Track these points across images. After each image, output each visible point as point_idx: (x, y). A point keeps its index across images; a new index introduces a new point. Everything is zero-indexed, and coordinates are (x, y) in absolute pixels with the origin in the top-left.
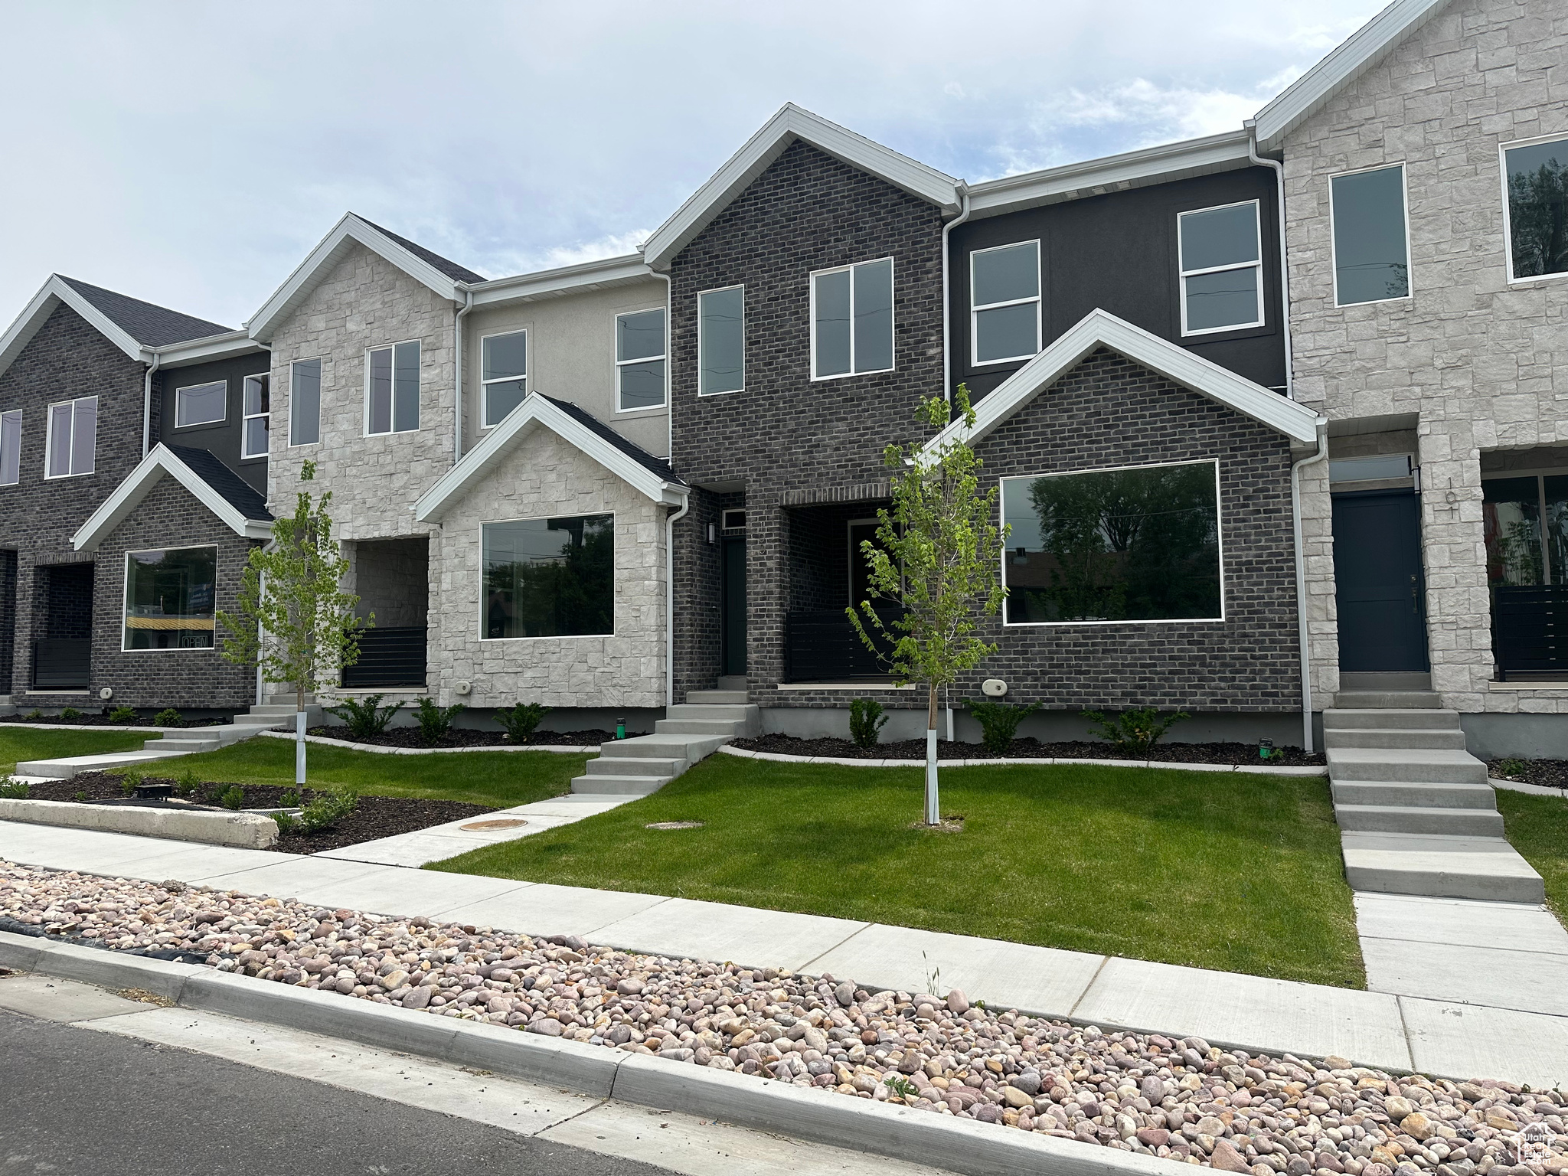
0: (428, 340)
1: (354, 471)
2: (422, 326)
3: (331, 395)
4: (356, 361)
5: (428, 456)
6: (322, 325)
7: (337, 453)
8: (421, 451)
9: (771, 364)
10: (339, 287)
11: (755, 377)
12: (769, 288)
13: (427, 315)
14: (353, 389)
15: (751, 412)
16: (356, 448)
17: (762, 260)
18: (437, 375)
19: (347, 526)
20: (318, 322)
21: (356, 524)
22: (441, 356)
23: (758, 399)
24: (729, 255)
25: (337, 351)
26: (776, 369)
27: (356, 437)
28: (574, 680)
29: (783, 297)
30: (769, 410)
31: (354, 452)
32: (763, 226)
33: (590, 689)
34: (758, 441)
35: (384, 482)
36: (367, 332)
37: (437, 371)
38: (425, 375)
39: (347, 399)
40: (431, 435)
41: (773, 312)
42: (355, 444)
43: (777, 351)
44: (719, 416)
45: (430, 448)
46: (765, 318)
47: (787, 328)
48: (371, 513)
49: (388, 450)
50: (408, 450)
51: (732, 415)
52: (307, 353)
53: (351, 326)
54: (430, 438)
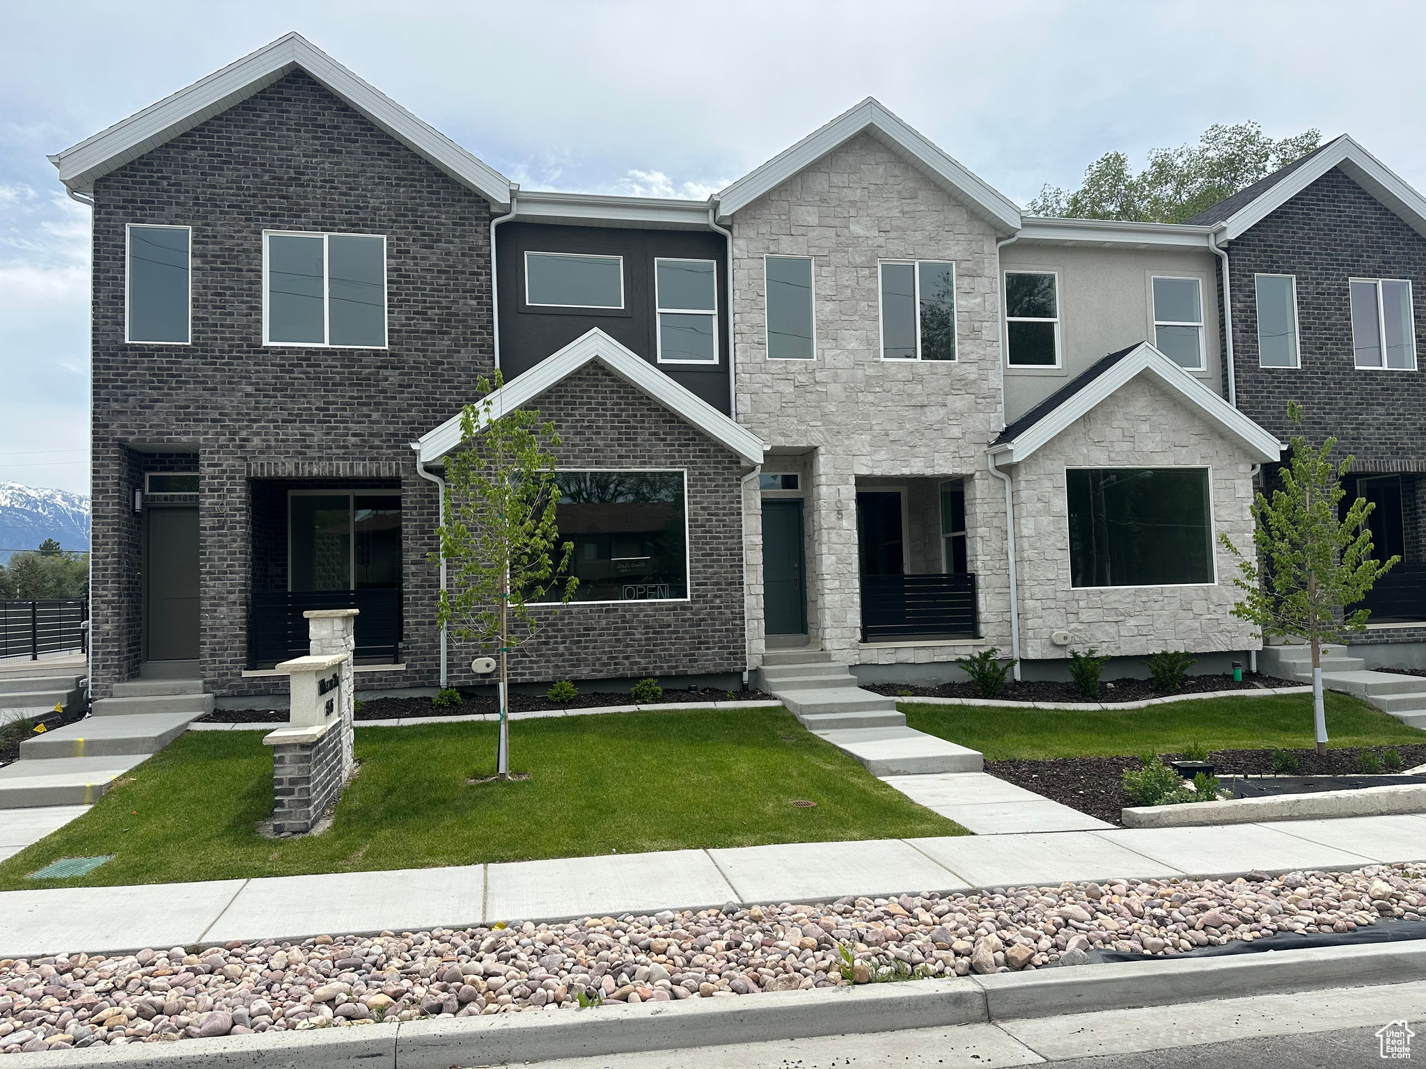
0: (964, 265)
1: (871, 398)
2: (956, 248)
3: (829, 306)
4: (866, 272)
5: (971, 391)
6: (813, 220)
7: (844, 376)
8: (961, 385)
9: (1321, 348)
10: (837, 179)
11: (1310, 358)
12: (1317, 284)
13: (962, 238)
14: (864, 304)
15: (1308, 388)
16: (870, 372)
17: (1309, 258)
18: (978, 305)
19: (864, 460)
20: (808, 215)
21: (877, 457)
22: (982, 284)
23: (1312, 378)
24: (1282, 247)
25: (839, 255)
26: (1326, 354)
27: (870, 358)
28: (1181, 627)
29: (1329, 294)
30: (1322, 388)
31: (870, 377)
32: (1310, 229)
33: (1198, 635)
34: (1315, 414)
35: (910, 413)
36: (881, 241)
37: (978, 300)
38: (964, 303)
39: (855, 313)
40: (974, 369)
41: (1321, 304)
42: (870, 367)
43: (1326, 339)
44: (1280, 387)
45: (974, 382)
46: (1315, 309)
47: (1333, 321)
48: (895, 447)
49: (917, 379)
50: (946, 382)
51: (1291, 388)
52: (789, 248)
53: (856, 229)
54: (972, 372)
